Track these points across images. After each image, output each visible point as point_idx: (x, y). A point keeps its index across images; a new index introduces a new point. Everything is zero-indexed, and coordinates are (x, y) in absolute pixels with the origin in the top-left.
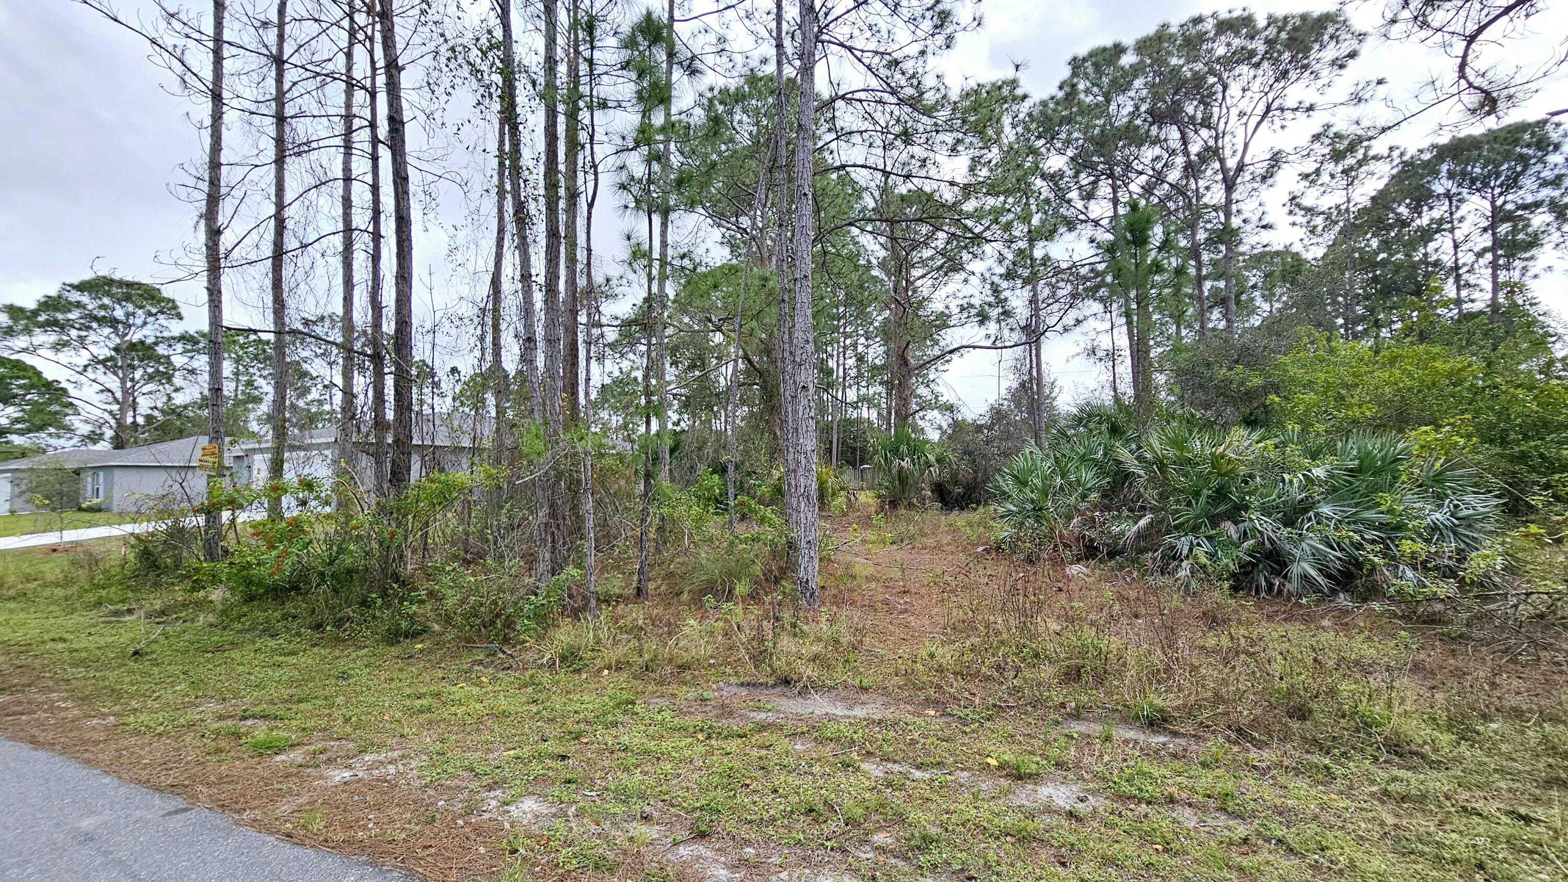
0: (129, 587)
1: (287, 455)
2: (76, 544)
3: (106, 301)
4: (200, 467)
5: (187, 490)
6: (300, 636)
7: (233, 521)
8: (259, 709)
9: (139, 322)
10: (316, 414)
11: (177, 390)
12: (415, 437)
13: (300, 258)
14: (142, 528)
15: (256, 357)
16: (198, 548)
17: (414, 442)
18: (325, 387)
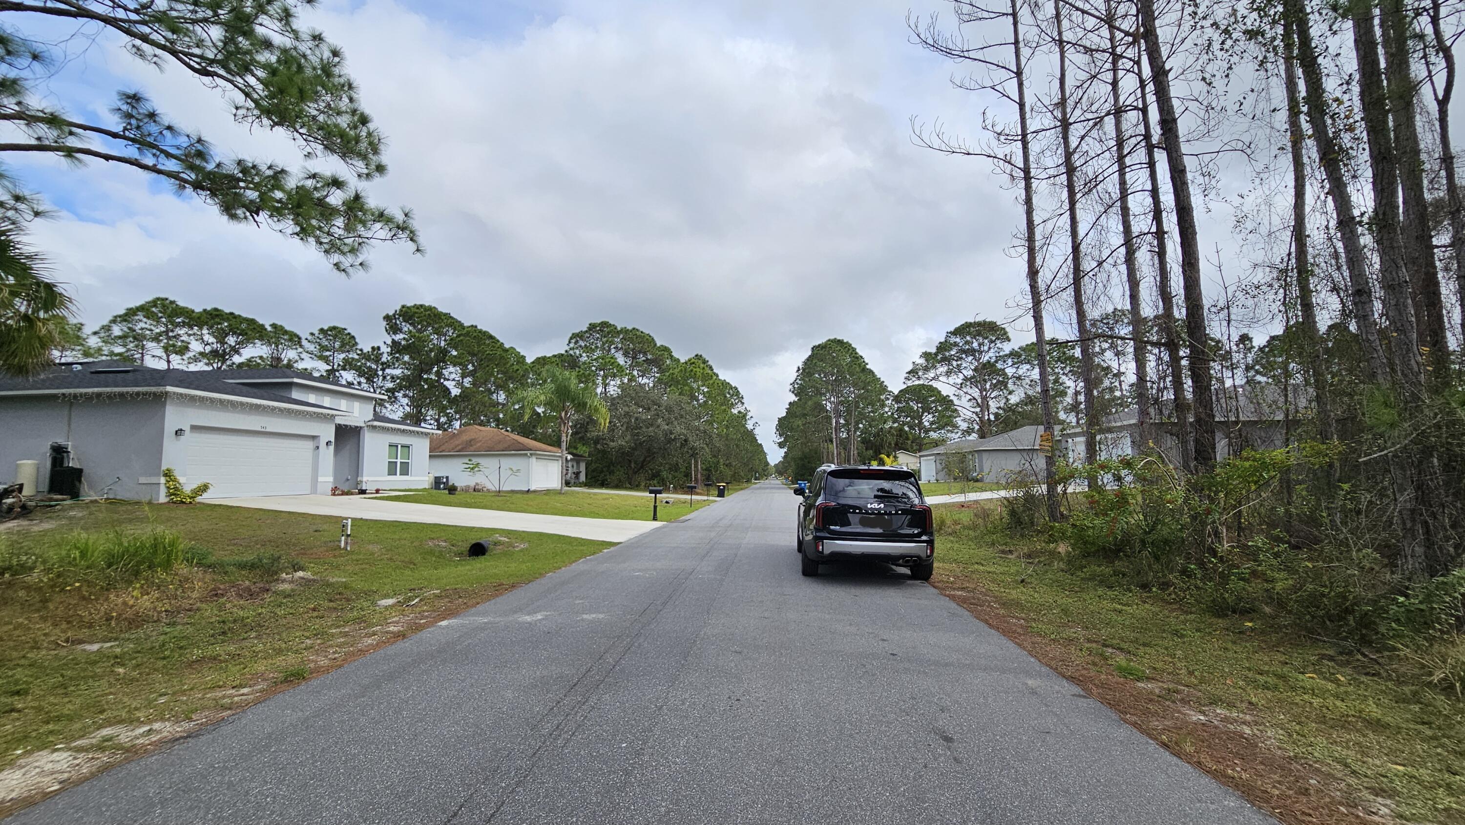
0: (1007, 535)
1: (1098, 438)
2: (976, 502)
3: (968, 338)
4: (1041, 450)
5: (1034, 467)
6: (1131, 592)
7: (1065, 492)
8: (1114, 642)
9: (986, 348)
10: (1109, 400)
11: (1010, 393)
12: (1217, 414)
13: (1099, 274)
14: (1011, 494)
15: (1059, 359)
16: (1043, 510)
17: (1217, 419)
18: (1115, 375)
